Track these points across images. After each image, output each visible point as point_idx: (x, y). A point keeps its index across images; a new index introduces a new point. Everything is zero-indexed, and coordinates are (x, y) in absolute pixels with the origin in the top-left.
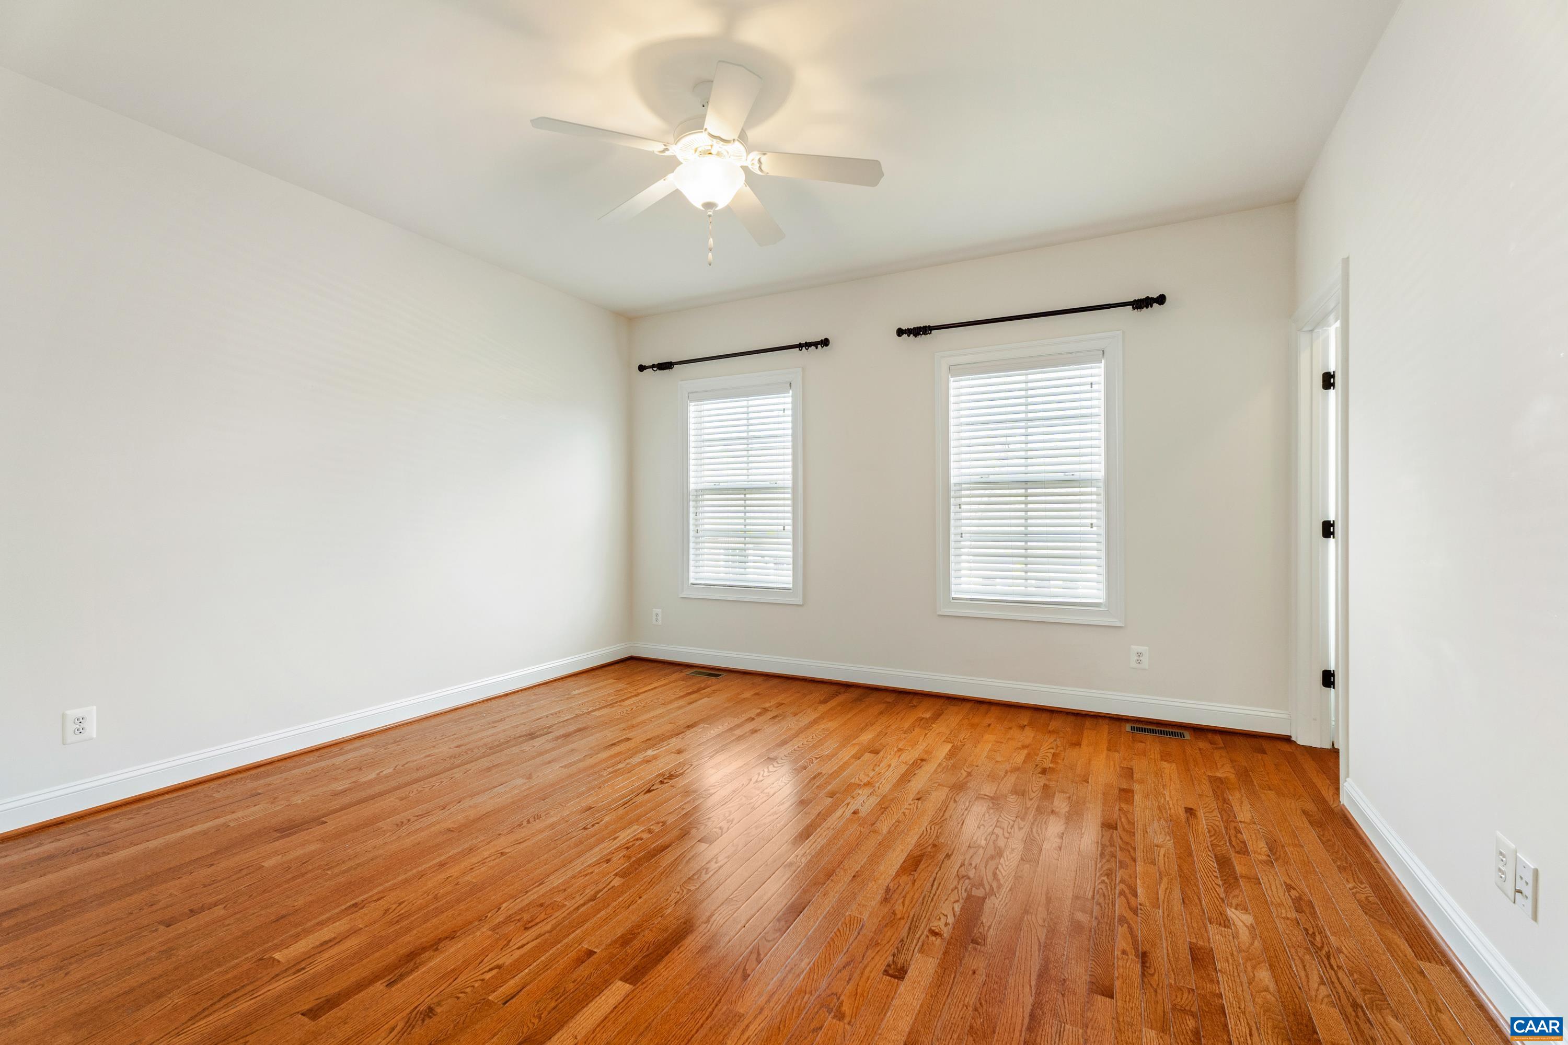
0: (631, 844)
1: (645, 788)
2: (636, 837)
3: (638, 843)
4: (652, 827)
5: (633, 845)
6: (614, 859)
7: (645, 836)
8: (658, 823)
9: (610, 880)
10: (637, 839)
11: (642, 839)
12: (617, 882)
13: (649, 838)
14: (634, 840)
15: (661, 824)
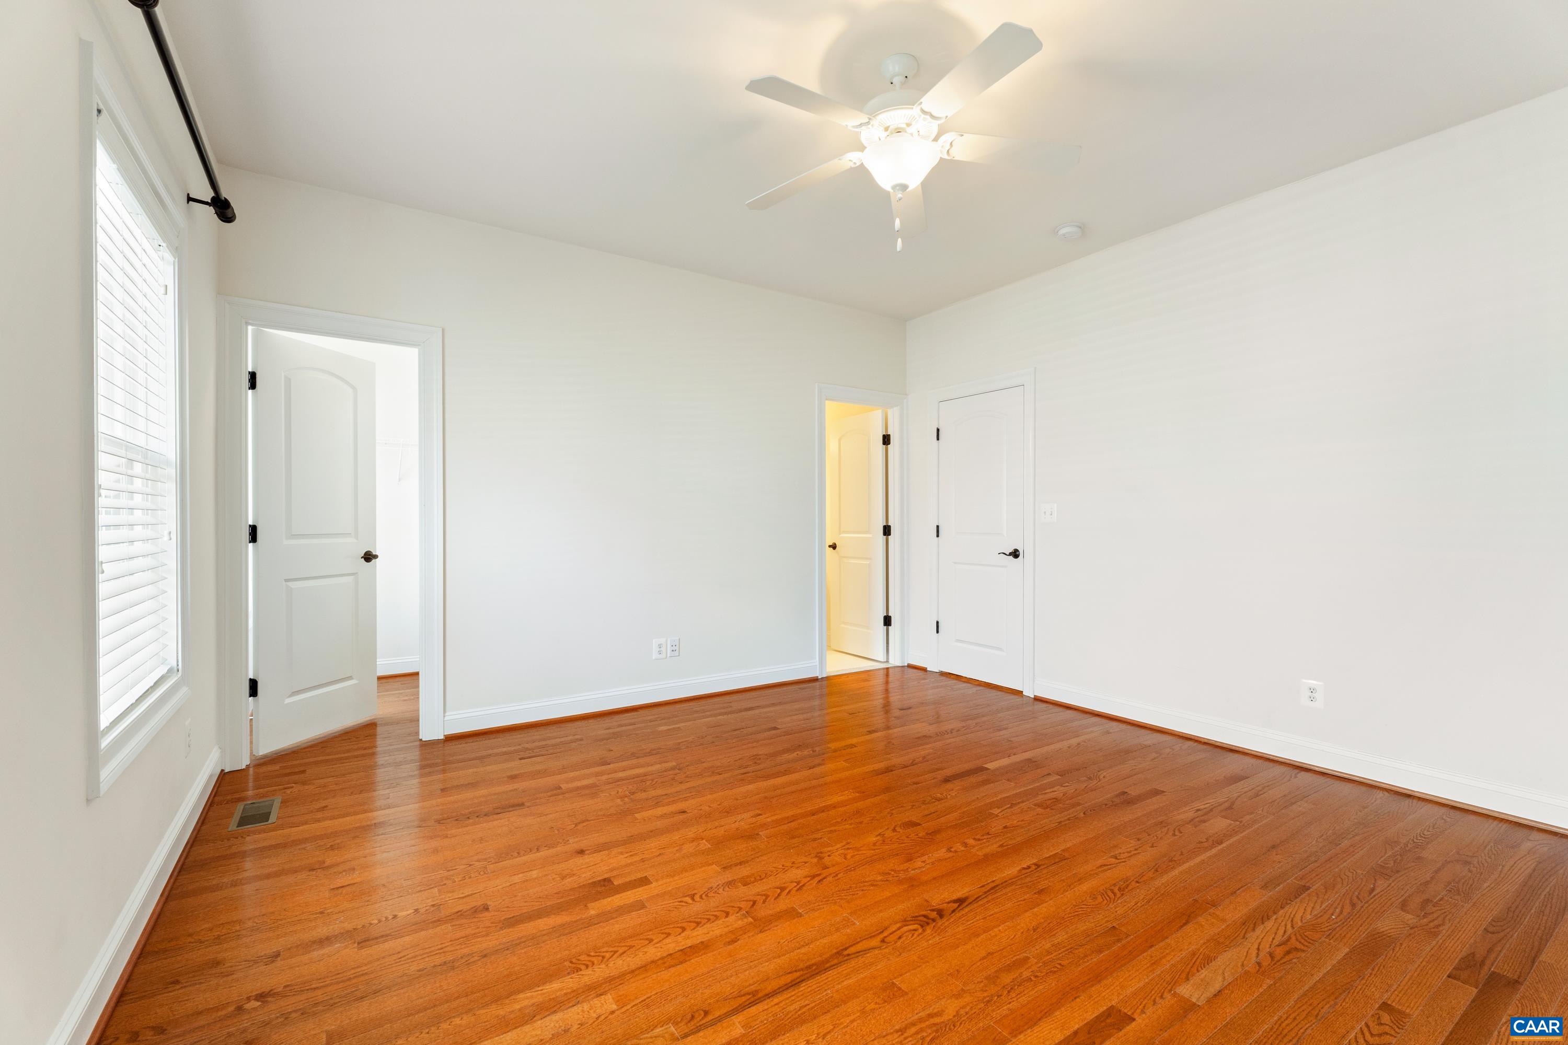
0: (985, 837)
1: (967, 910)
2: (979, 842)
3: (978, 837)
4: (963, 849)
5: (983, 835)
6: (1001, 827)
7: (971, 842)
8: (956, 852)
9: (1002, 813)
10: (979, 840)
11: (974, 839)
12: (996, 811)
13: (968, 838)
14: (982, 840)
15: (952, 850)
